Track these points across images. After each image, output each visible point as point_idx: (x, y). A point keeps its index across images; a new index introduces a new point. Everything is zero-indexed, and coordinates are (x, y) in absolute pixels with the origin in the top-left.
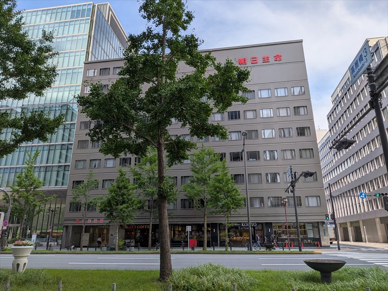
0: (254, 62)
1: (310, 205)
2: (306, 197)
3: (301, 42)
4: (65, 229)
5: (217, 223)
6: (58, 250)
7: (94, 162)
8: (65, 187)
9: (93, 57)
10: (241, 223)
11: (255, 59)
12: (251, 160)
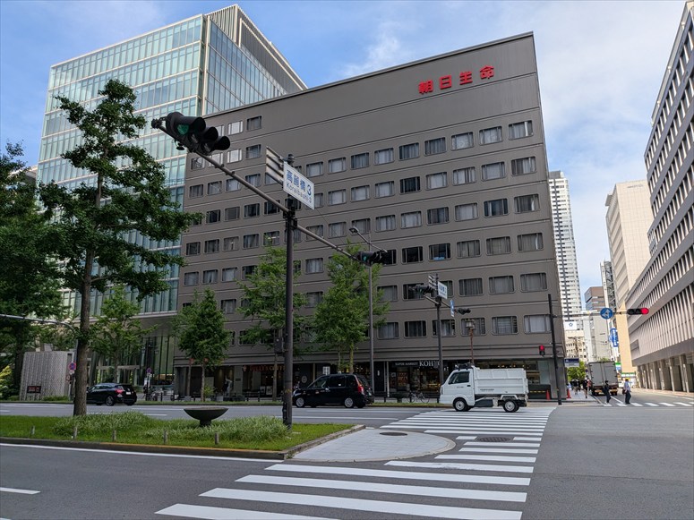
0: (445, 86)
1: (532, 331)
2: (525, 316)
3: (530, 36)
4: (176, 372)
5: (383, 362)
6: (169, 401)
7: (209, 274)
8: (173, 313)
9: (210, 106)
10: (418, 361)
11: (447, 80)
12: (437, 258)
